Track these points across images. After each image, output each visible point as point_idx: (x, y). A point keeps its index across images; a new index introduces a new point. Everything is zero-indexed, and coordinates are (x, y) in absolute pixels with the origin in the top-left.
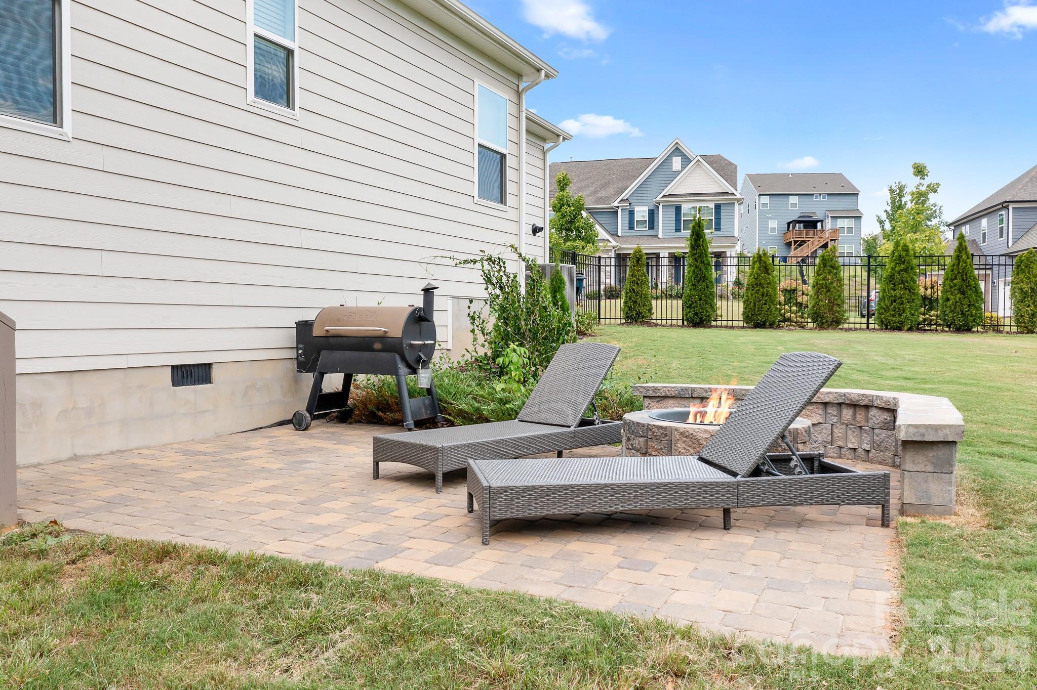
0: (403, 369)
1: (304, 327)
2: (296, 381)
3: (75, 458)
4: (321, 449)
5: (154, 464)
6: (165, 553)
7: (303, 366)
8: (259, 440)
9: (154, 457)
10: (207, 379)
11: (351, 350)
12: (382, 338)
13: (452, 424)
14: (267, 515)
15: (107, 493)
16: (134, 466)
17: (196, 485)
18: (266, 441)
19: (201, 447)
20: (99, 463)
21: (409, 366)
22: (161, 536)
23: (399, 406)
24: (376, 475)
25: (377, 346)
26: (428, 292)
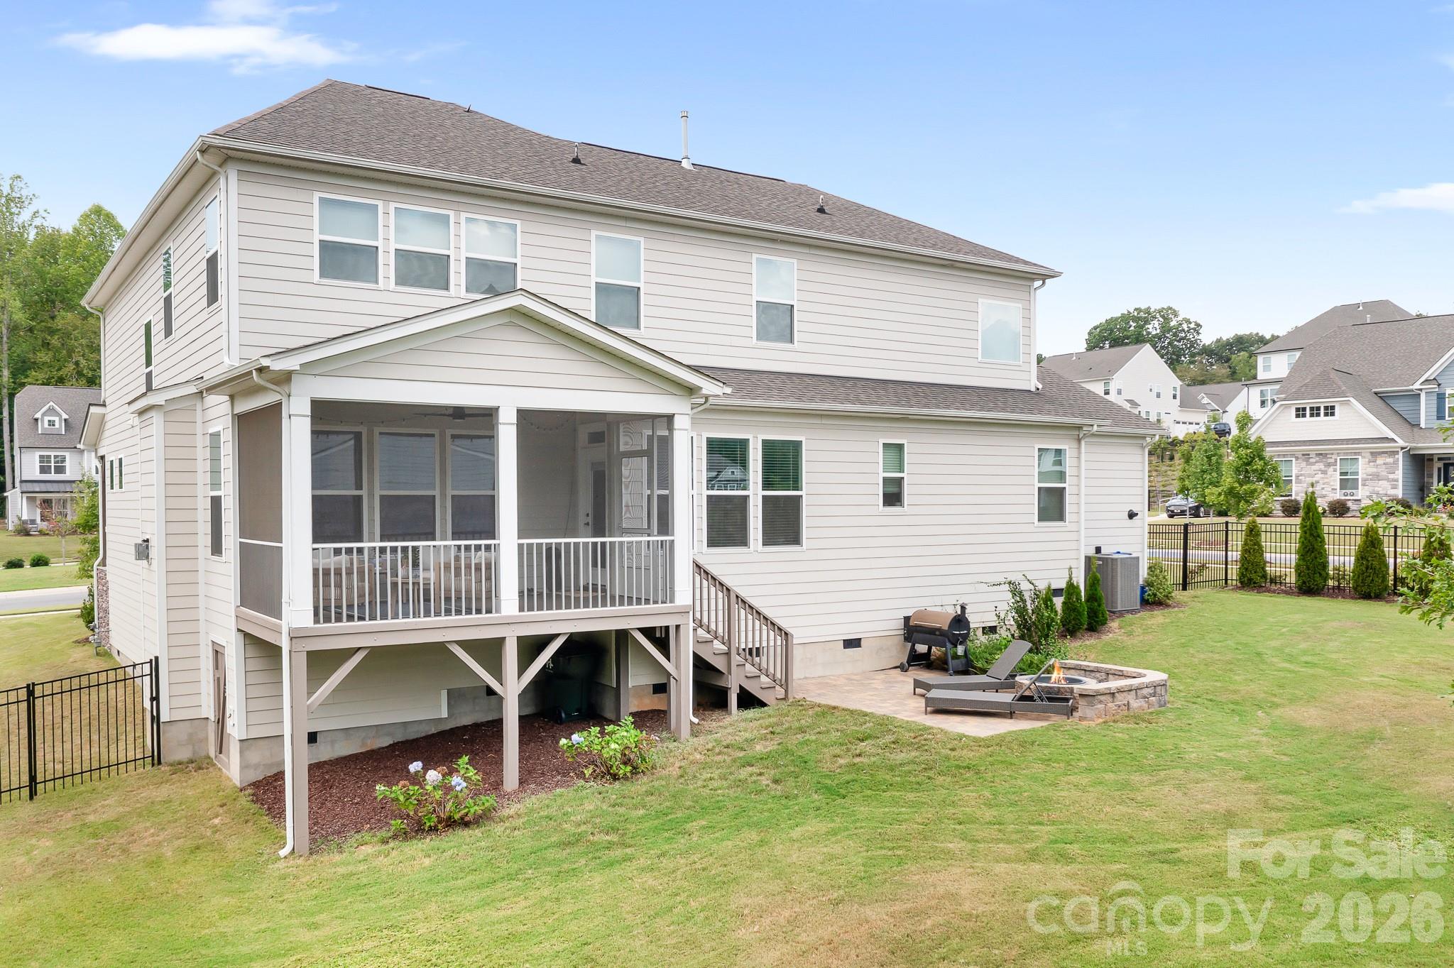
0: (949, 645)
1: (907, 619)
2: (905, 646)
3: (806, 678)
4: (904, 682)
5: (834, 683)
6: (834, 708)
7: (907, 639)
8: (881, 676)
9: (835, 680)
10: (859, 646)
11: (925, 633)
12: (939, 629)
13: (976, 674)
14: (868, 702)
15: (818, 692)
16: (827, 683)
17: (848, 692)
18: (883, 676)
19: (854, 677)
20: (814, 681)
21: (952, 644)
22: (834, 704)
23: (946, 662)
24: (915, 694)
25: (937, 633)
26: (963, 608)
